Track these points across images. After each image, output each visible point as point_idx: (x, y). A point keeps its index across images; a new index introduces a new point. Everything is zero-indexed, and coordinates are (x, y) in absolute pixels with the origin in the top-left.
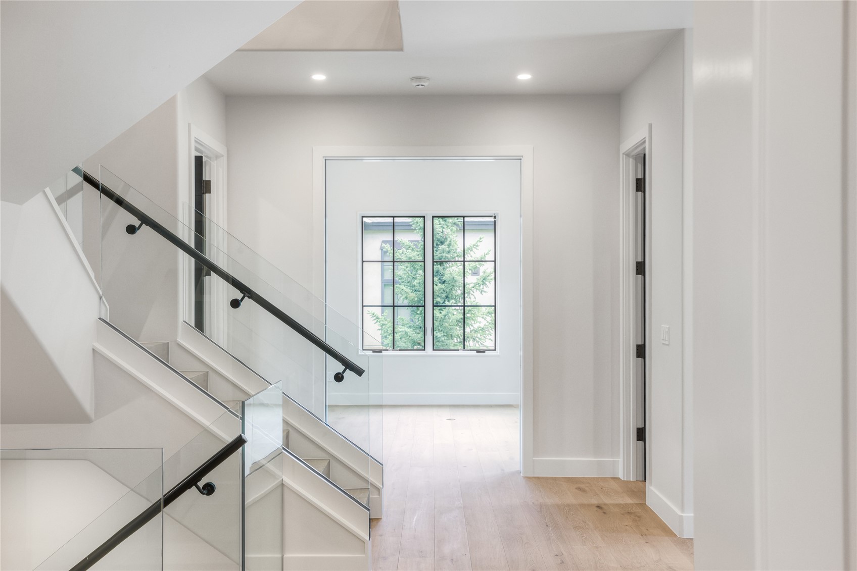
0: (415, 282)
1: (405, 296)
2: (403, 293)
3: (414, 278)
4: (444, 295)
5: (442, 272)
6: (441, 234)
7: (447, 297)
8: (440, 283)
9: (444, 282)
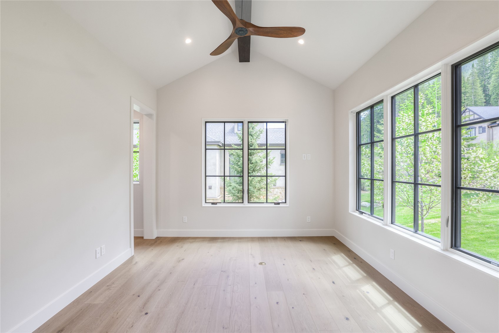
0: (239, 163)
1: (235, 169)
2: (234, 168)
3: (239, 162)
4: (252, 169)
5: (251, 159)
6: (251, 142)
7: (253, 170)
8: (250, 164)
9: (252, 164)
